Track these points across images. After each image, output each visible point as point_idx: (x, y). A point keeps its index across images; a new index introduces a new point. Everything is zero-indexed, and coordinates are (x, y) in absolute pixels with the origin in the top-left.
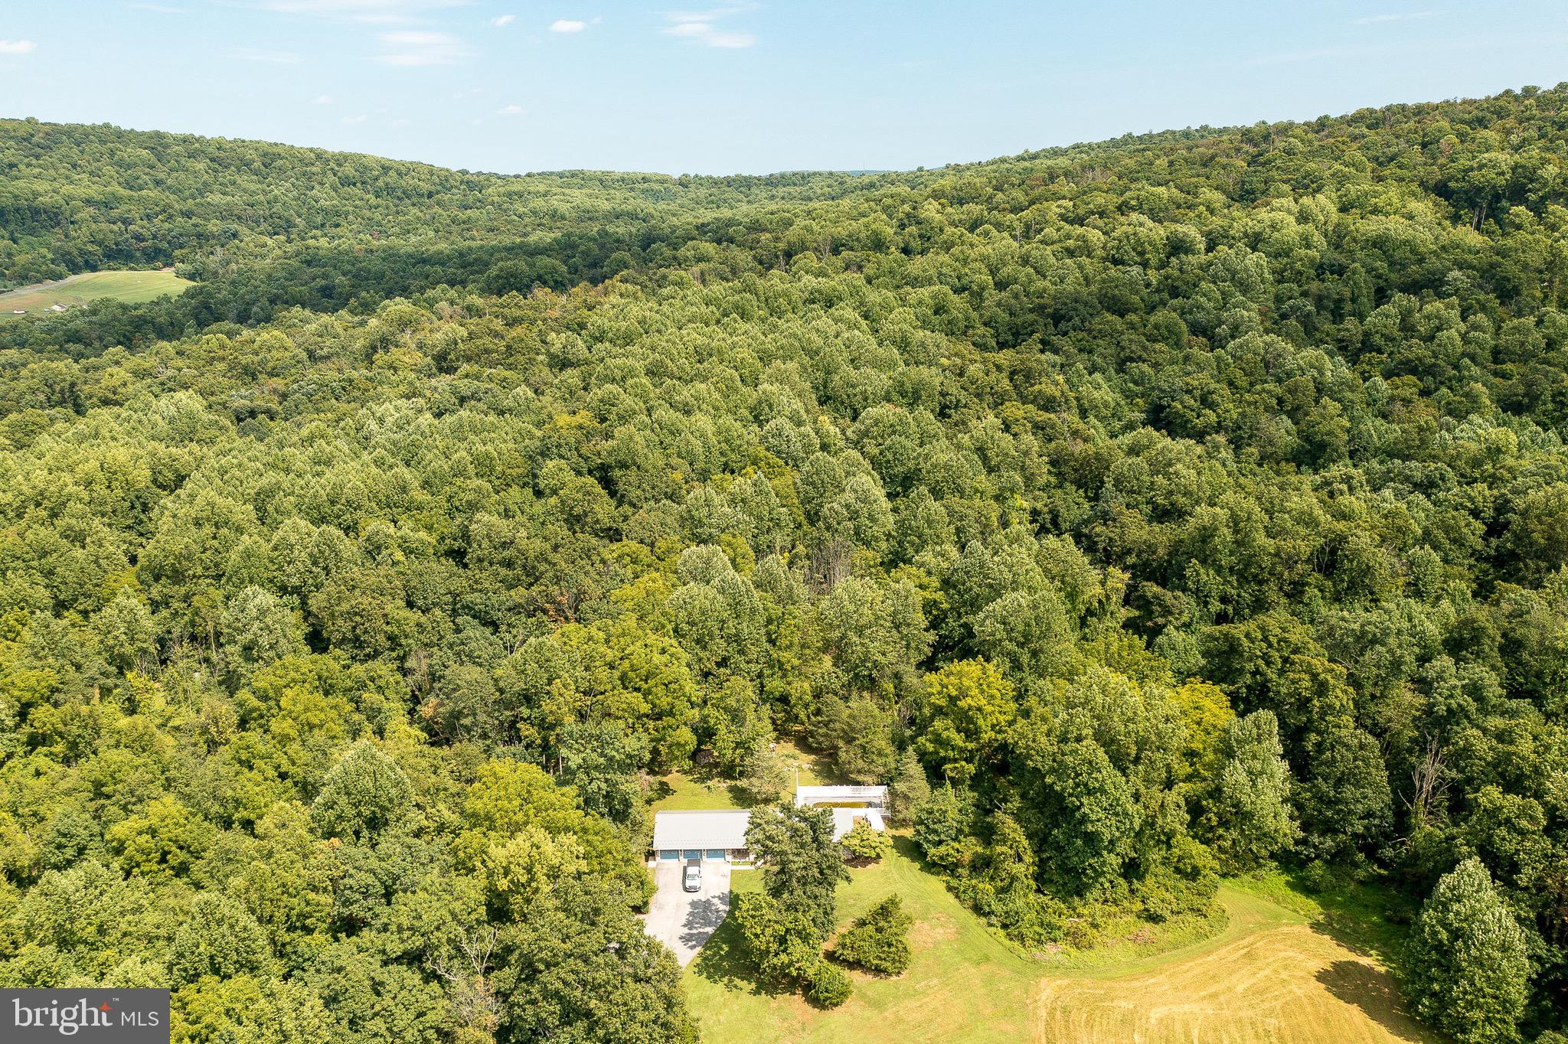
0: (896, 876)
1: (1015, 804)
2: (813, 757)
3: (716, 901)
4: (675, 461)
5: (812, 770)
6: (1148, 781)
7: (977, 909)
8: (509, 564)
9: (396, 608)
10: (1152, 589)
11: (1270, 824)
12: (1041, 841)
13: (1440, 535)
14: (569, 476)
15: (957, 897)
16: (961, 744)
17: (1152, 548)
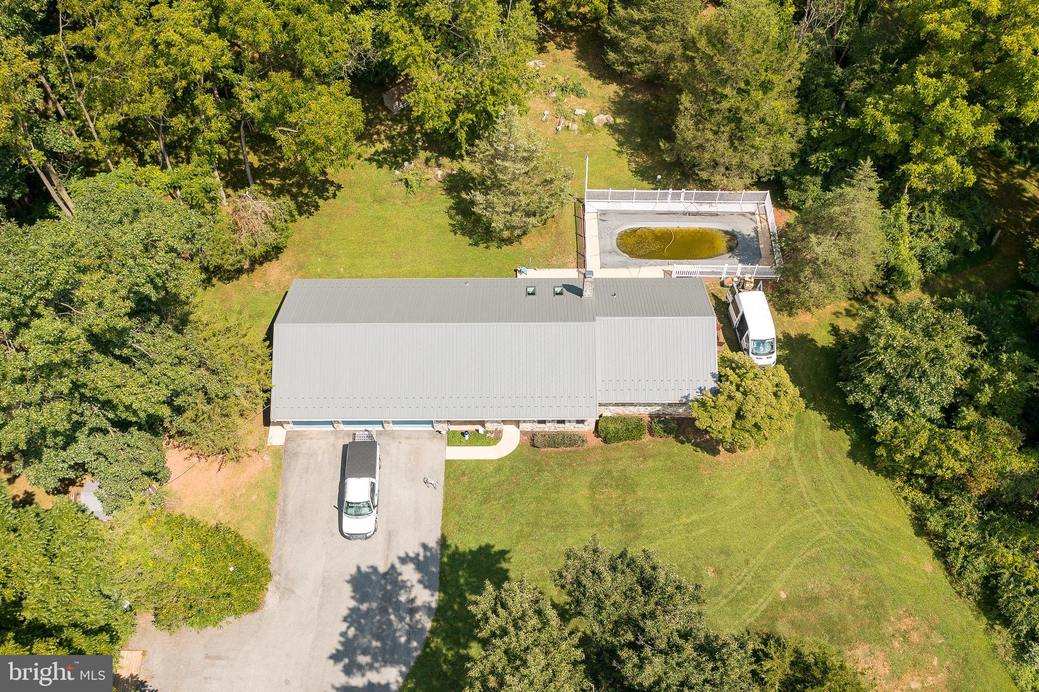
0: (803, 482)
2: (612, 89)
3: (409, 574)
5: (613, 128)
15: (942, 554)
16: (967, 129)
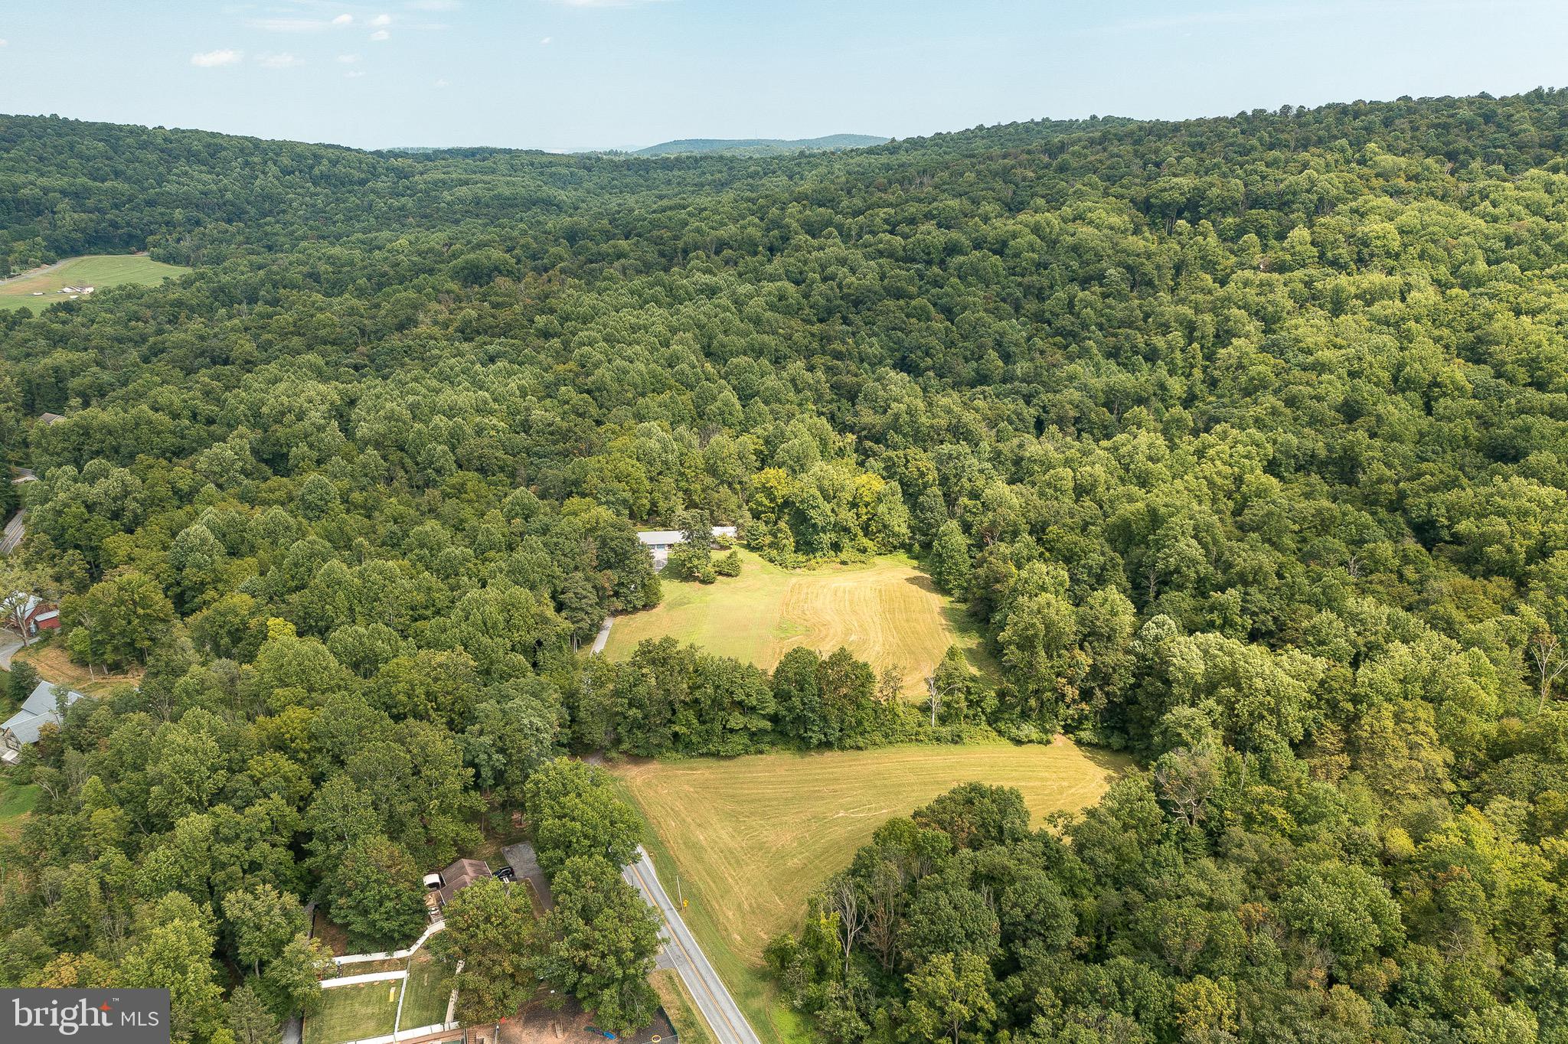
1: (787, 518)
4: (626, 387)
6: (838, 505)
7: (771, 561)
8: (552, 434)
9: (500, 454)
10: (868, 444)
11: (897, 529)
12: (797, 533)
13: (1014, 417)
14: (573, 394)
15: (763, 558)
17: (874, 426)
